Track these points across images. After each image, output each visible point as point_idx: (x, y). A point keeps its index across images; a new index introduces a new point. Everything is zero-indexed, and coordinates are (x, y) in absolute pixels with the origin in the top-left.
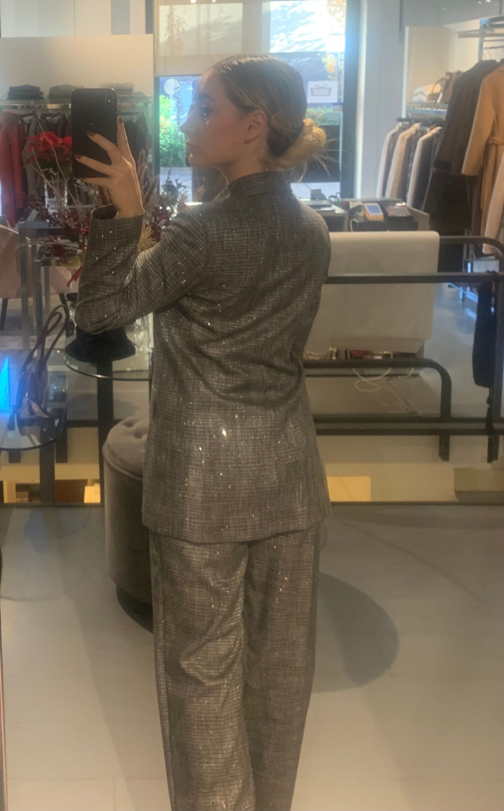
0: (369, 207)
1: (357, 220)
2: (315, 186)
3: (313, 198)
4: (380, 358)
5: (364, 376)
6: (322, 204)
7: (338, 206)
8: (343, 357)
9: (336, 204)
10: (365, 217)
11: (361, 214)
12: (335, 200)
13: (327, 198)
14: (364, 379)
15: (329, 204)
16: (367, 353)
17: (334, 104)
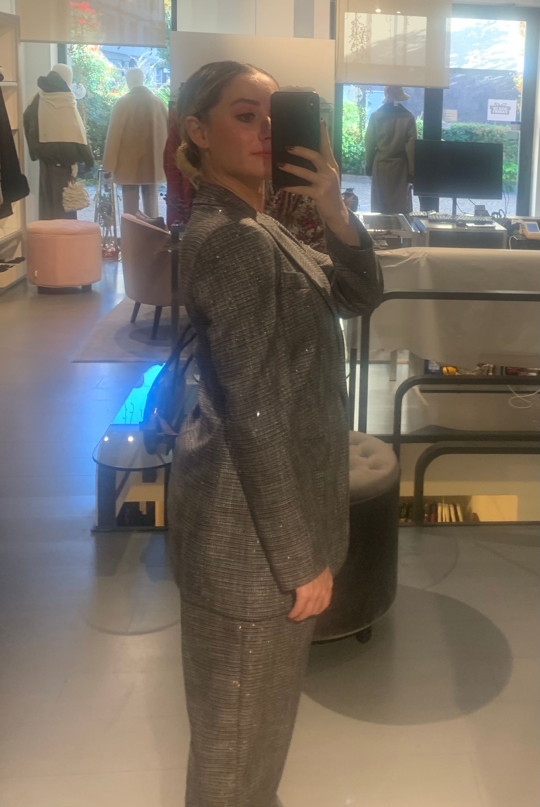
0: (528, 224)
1: (517, 237)
2: (479, 202)
3: (476, 213)
4: (534, 374)
5: (518, 392)
6: (484, 220)
7: (499, 223)
8: (498, 373)
9: (499, 221)
10: (523, 235)
11: (520, 231)
12: (497, 217)
13: (491, 215)
14: (518, 396)
15: (491, 220)
16: (521, 370)
17: (512, 123)
